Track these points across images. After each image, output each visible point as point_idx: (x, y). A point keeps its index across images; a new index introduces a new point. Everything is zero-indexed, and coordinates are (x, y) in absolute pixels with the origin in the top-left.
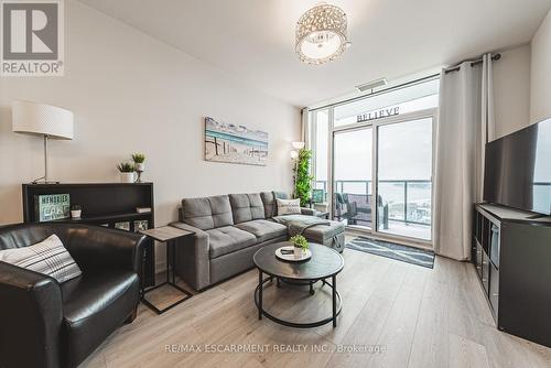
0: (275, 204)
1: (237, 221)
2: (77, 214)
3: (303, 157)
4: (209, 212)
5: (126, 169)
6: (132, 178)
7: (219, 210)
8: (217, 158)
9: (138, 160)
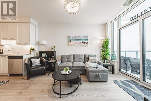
0: (88, 58)
1: (74, 61)
2: (46, 56)
3: (106, 42)
4: (66, 58)
5: (52, 49)
6: (53, 50)
7: (69, 58)
8: (71, 45)
9: (54, 47)
